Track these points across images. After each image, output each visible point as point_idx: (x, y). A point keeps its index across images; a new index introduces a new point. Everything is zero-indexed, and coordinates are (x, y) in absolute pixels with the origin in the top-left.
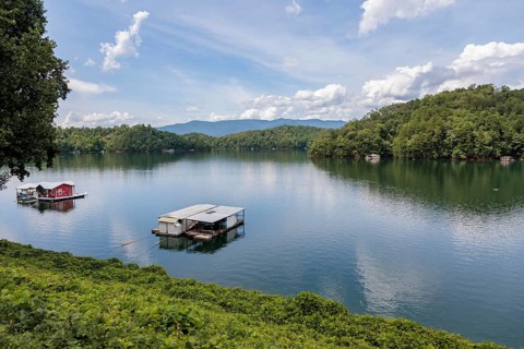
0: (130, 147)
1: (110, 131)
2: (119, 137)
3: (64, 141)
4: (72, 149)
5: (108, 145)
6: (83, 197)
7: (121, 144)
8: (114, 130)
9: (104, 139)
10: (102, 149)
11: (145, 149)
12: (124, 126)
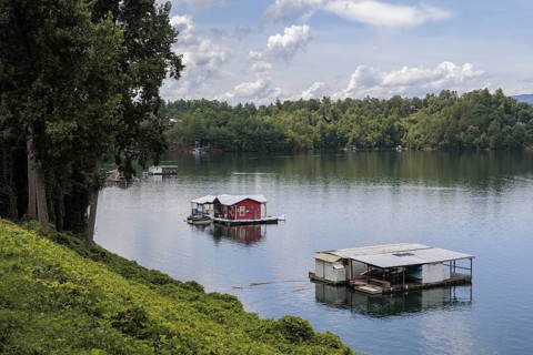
0: (452, 139)
1: (418, 104)
2: (435, 118)
3: (330, 126)
4: (344, 141)
5: (410, 135)
6: (275, 222)
7: (436, 134)
8: (425, 103)
9: (404, 122)
10: (397, 143)
11: (484, 145)
12: (446, 94)
